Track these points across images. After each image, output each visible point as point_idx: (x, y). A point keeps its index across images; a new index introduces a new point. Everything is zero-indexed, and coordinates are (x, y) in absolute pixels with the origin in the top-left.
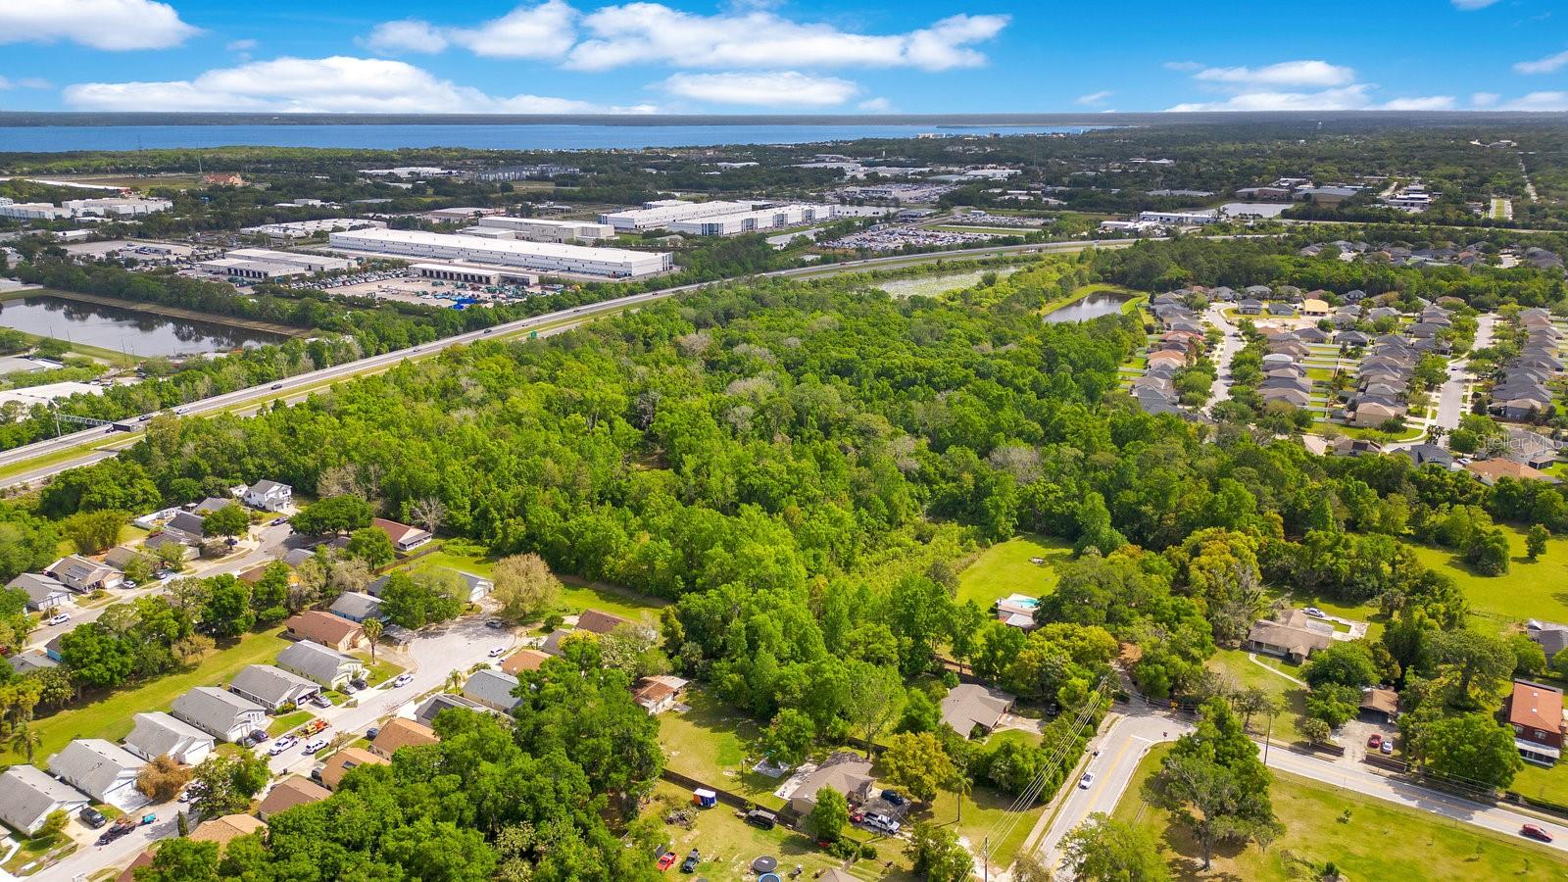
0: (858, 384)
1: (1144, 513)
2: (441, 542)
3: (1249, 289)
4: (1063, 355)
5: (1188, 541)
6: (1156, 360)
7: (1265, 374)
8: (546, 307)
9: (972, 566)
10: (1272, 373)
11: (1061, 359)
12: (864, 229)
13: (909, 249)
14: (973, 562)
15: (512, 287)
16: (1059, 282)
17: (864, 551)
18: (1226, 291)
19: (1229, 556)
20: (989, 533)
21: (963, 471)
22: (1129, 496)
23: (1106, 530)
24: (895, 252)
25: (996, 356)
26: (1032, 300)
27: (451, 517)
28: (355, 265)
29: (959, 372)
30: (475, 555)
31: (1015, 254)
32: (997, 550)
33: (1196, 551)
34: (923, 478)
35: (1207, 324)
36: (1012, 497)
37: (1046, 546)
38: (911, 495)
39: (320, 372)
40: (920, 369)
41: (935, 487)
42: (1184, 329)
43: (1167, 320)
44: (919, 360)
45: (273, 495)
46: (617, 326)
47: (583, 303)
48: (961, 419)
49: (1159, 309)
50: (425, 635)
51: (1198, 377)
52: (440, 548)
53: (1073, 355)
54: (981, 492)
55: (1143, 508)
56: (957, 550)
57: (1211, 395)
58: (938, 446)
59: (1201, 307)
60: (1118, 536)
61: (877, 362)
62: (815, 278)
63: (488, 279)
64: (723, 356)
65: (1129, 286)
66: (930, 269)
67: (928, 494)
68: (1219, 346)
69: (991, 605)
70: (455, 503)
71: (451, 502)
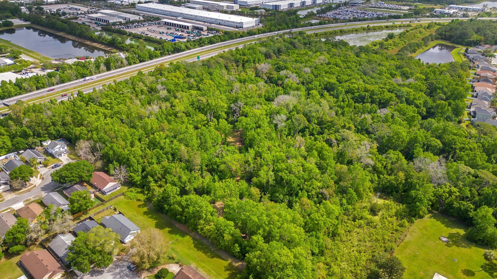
0: (337, 97)
2: (125, 188)
4: (439, 88)
6: (478, 88)
8: (206, 42)
11: (438, 91)
13: (355, 19)
14: (406, 235)
15: (197, 31)
16: (423, 39)
21: (398, 169)
24: (349, 20)
25: (404, 86)
26: (412, 49)
27: (131, 176)
28: (142, 18)
29: (387, 95)
30: (139, 200)
31: (399, 23)
32: (418, 225)
34: (375, 170)
36: (430, 194)
39: (109, 72)
40: (366, 91)
41: (381, 176)
42: (488, 69)
43: (476, 62)
44: (367, 86)
45: (57, 150)
46: (232, 55)
47: (222, 41)
48: (397, 134)
49: (471, 55)
52: (123, 194)
53: (445, 89)
54: (409, 185)
56: (396, 225)
58: (382, 150)
59: (491, 56)
61: (346, 85)
62: (316, 32)
63: (188, 27)
64: (275, 75)
65: (453, 42)
66: (364, 29)
67: (377, 178)
70: (134, 169)
71: (132, 169)
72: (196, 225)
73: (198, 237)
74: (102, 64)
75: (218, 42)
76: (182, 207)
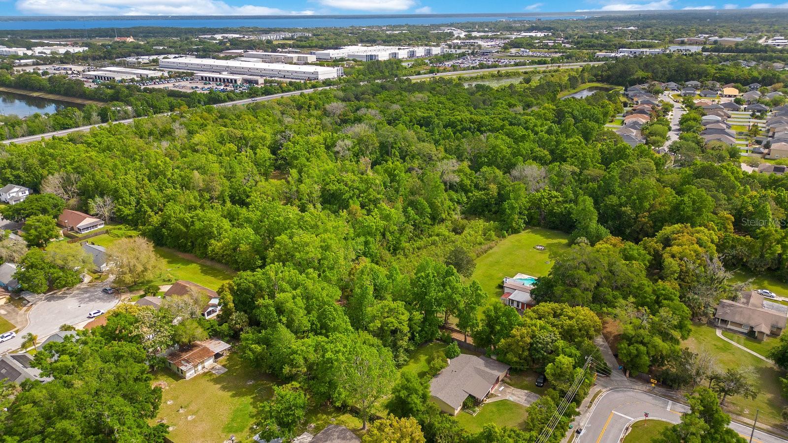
0: (432, 131)
1: (624, 212)
2: (110, 227)
3: (687, 83)
4: (569, 113)
5: (659, 234)
6: (629, 120)
7: (703, 127)
8: (260, 93)
9: (491, 251)
10: (708, 126)
11: (567, 115)
12: (459, 58)
13: (482, 66)
14: (491, 248)
15: (248, 85)
16: (569, 81)
17: (410, 239)
18: (673, 85)
19: (696, 246)
20: (506, 228)
21: (490, 183)
22: (613, 200)
23: (594, 225)
24: (473, 68)
25: (524, 114)
27: (119, 210)
28: (166, 74)
29: (499, 123)
30: (130, 237)
31: (544, 69)
32: (511, 240)
33: (667, 242)
34: (461, 188)
35: (661, 101)
36: (524, 201)
37: (548, 237)
38: (451, 200)
40: (473, 122)
41: (470, 194)
42: (648, 103)
43: (636, 99)
44: (473, 116)
45: (13, 195)
46: (294, 101)
47: (283, 92)
48: (494, 148)
49: (630, 93)
50: (49, 299)
51: (658, 127)
52: (107, 232)
53: (576, 113)
54: (502, 197)
55: (623, 209)
56: (480, 239)
57: (668, 139)
58: (476, 166)
59: (657, 92)
60: (603, 230)
61: (446, 119)
63: (235, 81)
65: (612, 83)
66: (493, 76)
67: (465, 200)
68: (670, 113)
69: (499, 282)
70: (123, 201)
71: (120, 200)
72: (206, 246)
73: (209, 263)
74: (95, 114)
75: (278, 93)
76: (187, 226)
